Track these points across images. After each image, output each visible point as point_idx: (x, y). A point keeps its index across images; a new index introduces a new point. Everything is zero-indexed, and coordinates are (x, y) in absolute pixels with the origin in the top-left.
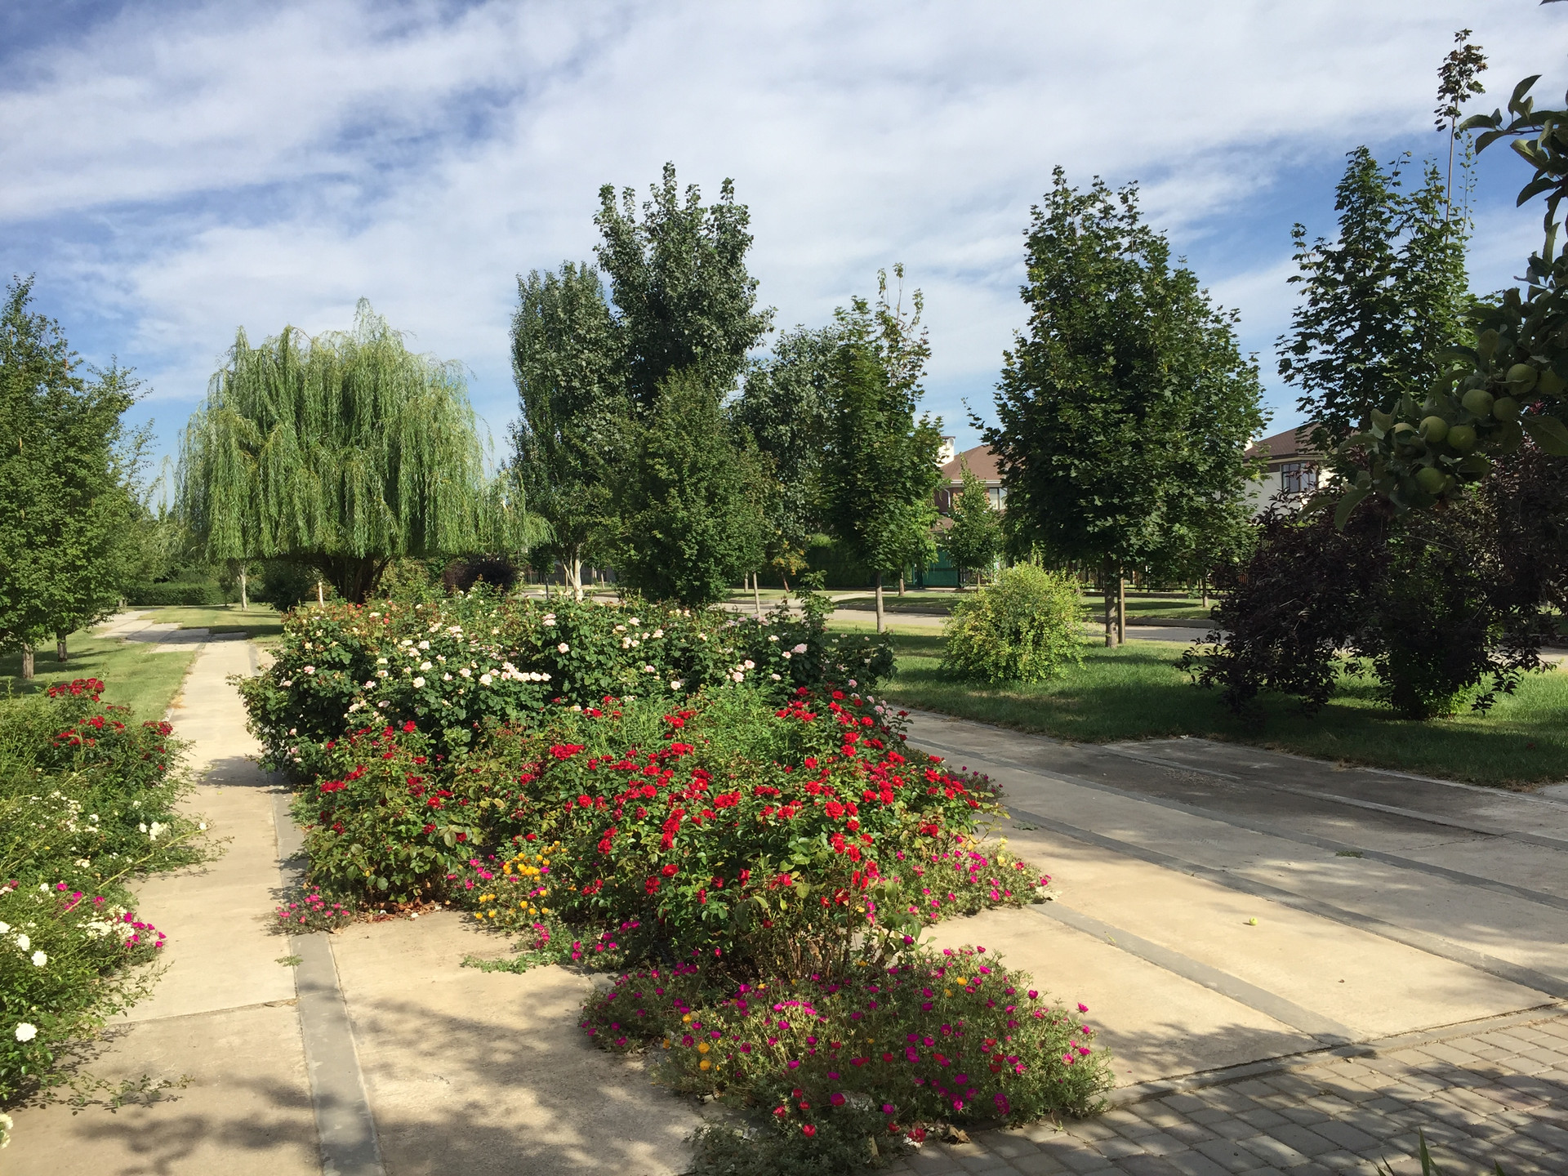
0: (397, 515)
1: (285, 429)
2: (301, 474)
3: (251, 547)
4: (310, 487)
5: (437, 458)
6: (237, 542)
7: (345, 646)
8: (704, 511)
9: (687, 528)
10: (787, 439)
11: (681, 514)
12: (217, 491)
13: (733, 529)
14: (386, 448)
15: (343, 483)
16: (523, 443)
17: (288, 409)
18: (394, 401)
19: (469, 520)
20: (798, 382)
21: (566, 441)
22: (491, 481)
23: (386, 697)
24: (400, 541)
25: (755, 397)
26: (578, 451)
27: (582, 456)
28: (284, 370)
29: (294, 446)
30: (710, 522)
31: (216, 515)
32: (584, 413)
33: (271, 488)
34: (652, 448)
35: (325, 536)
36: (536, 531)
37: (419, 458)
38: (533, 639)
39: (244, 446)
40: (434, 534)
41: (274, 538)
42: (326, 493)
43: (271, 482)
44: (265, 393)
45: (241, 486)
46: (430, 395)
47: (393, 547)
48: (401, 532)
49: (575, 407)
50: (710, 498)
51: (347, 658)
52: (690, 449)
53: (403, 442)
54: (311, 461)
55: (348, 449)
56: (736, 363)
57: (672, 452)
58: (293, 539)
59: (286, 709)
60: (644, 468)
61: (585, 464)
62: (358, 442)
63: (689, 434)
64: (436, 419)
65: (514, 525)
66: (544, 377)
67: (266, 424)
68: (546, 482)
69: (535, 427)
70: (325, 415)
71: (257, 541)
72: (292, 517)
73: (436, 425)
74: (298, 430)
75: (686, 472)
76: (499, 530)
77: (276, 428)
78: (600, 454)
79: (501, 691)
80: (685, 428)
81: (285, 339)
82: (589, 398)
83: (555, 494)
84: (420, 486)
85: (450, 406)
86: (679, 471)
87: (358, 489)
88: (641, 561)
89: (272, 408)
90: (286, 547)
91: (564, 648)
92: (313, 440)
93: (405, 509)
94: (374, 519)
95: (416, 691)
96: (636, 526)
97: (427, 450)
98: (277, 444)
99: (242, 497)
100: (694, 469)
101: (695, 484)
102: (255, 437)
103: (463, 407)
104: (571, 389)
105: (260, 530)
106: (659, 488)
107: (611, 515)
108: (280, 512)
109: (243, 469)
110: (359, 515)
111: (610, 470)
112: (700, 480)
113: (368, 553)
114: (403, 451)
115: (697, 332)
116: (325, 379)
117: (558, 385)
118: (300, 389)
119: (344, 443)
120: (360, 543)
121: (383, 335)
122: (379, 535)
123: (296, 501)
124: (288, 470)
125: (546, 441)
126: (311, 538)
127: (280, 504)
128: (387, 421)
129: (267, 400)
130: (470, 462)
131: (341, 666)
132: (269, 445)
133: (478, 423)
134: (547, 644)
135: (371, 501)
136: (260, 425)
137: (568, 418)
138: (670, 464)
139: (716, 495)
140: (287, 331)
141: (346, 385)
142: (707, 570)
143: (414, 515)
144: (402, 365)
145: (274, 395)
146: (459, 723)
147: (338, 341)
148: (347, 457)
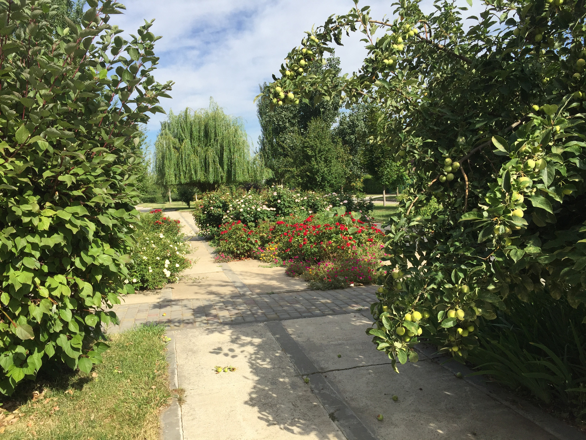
0: (223, 169)
1: (187, 141)
2: (193, 156)
3: (177, 180)
4: (196, 161)
5: (236, 150)
6: (173, 179)
7: (221, 202)
8: (323, 165)
9: (318, 171)
10: (353, 140)
11: (316, 166)
12: (167, 162)
13: (333, 171)
14: (219, 147)
15: (206, 159)
16: (263, 144)
17: (188, 135)
18: (221, 131)
19: (246, 170)
20: (357, 120)
21: (277, 143)
22: (253, 157)
23: (232, 214)
24: (224, 177)
25: (342, 126)
26: (282, 146)
27: (283, 148)
28: (186, 122)
29: (190, 147)
30: (326, 169)
31: (167, 170)
32: (283, 133)
33: (184, 161)
34: (306, 145)
35: (200, 176)
36: (268, 174)
37: (230, 150)
38: (271, 199)
39: (175, 148)
40: (235, 175)
41: (185, 177)
42: (201, 162)
43: (183, 159)
44: (180, 130)
45: (174, 161)
46: (232, 129)
47: (222, 180)
48: (225, 175)
49: (281, 131)
50: (326, 161)
51: (221, 205)
52: (318, 145)
53: (224, 145)
54: (196, 152)
55: (207, 148)
56: (336, 114)
57: (313, 146)
58: (191, 178)
59: (205, 219)
60: (304, 152)
61: (284, 151)
62: (210, 145)
63: (318, 140)
64: (235, 137)
65: (261, 172)
66: (270, 121)
67: (181, 140)
68: (271, 158)
69: (267, 138)
70: (199, 136)
71: (179, 178)
72: (190, 170)
73: (235, 139)
74: (191, 142)
75: (317, 153)
76: (256, 174)
77: (184, 141)
78: (289, 147)
79: (262, 212)
80: (317, 137)
81: (186, 112)
82: (285, 128)
83: (274, 162)
84: (230, 159)
85: (239, 132)
86: (315, 152)
87: (211, 161)
88: (303, 183)
89: (182, 135)
90: (189, 180)
91: (279, 201)
92: (196, 145)
93: (226, 167)
94: (216, 171)
95: (240, 212)
96: (301, 171)
97: (232, 146)
98: (185, 146)
99: (174, 164)
100: (320, 151)
101: (320, 156)
102: (178, 145)
103: (243, 133)
104: (279, 125)
105: (180, 175)
106: (308, 158)
107: (293, 167)
108: (186, 169)
109: (175, 155)
110: (211, 170)
111: (292, 152)
112: (322, 155)
113: (214, 182)
114: (225, 148)
115: (322, 103)
116: (199, 125)
117: (274, 123)
118: (191, 128)
119: (206, 146)
120: (211, 179)
121: (217, 109)
122: (217, 176)
123: (191, 165)
124: (188, 155)
125: (271, 142)
126: (196, 177)
127: (186, 166)
128: (219, 138)
129: (181, 132)
130: (246, 151)
131: (220, 207)
132: (182, 147)
133: (248, 138)
134: (274, 200)
135: (215, 165)
136: (179, 140)
137: (278, 135)
138: (312, 150)
139: (327, 160)
140: (187, 109)
141: (206, 126)
142: (325, 185)
143: (228, 169)
144: (223, 119)
145: (183, 130)
146: (252, 221)
147: (203, 111)
148: (207, 150)
